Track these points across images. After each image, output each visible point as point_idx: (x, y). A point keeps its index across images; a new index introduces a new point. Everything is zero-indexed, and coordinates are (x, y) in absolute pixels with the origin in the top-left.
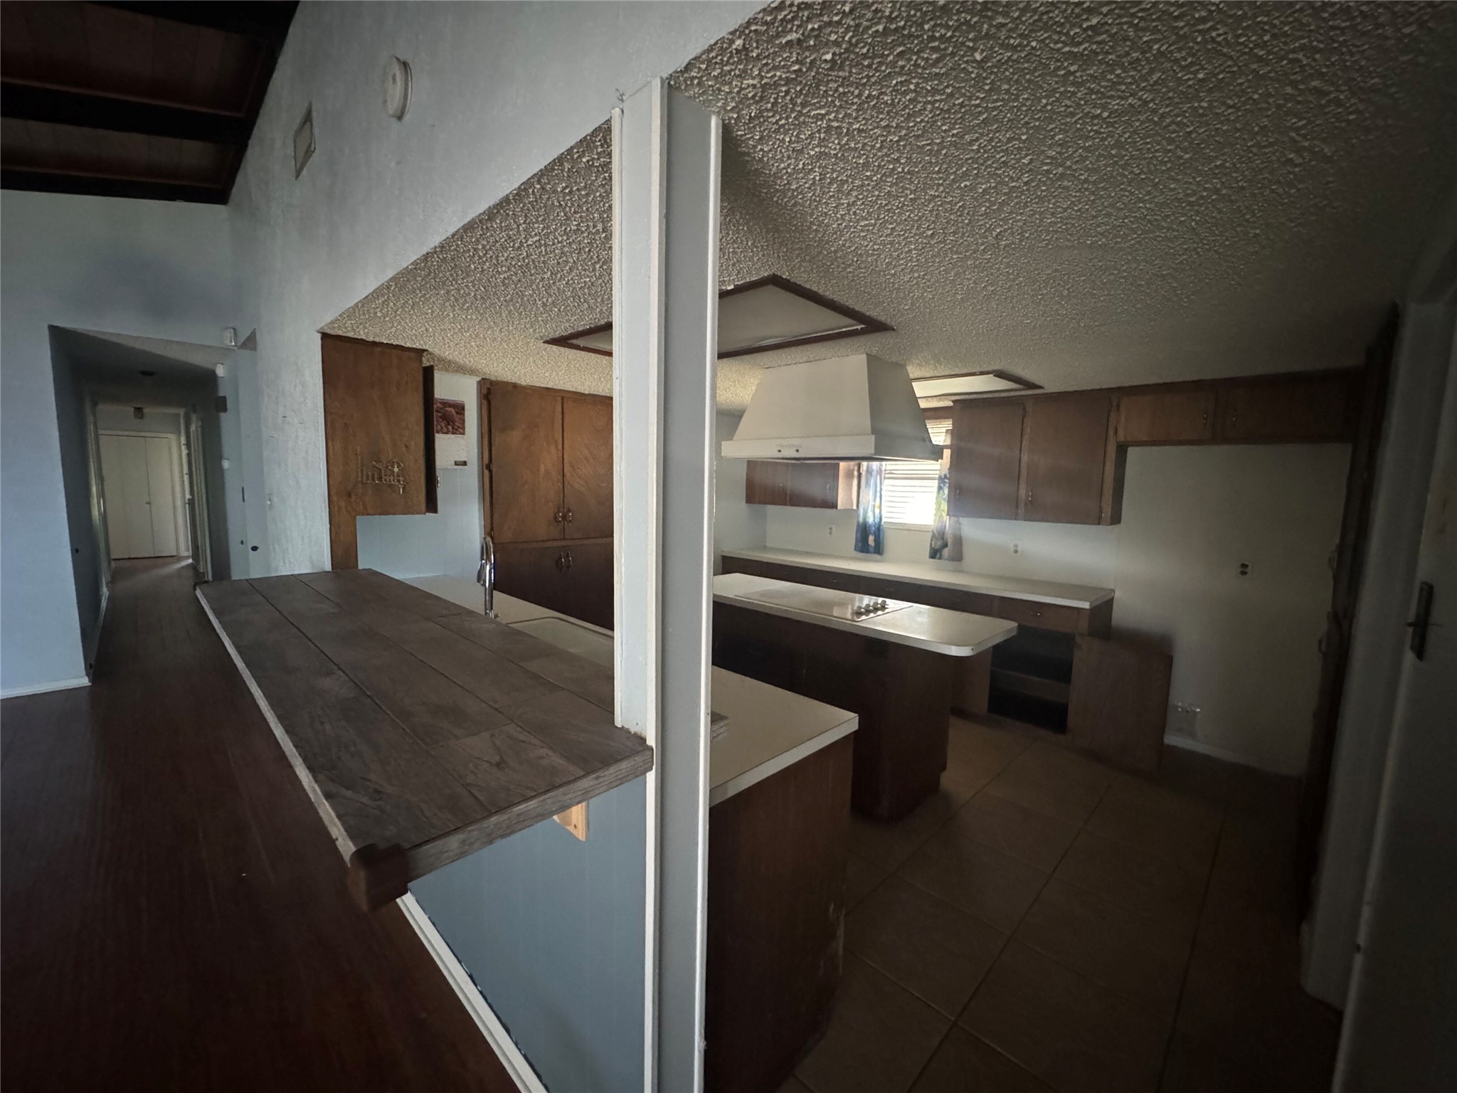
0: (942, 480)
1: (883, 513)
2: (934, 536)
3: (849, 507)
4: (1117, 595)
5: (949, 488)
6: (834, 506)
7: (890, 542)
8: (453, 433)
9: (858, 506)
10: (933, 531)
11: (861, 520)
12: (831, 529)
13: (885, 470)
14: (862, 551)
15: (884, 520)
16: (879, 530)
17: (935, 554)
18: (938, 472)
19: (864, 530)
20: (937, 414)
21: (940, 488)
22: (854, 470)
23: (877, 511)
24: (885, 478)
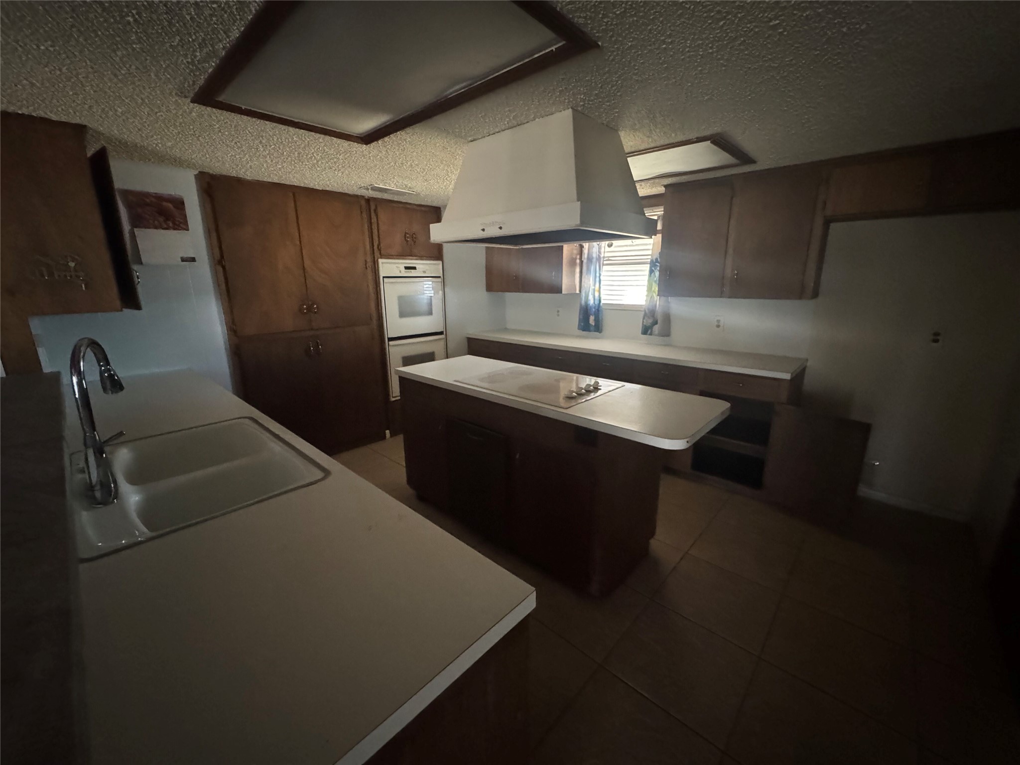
0: (653, 264)
1: (602, 296)
2: (645, 315)
3: (574, 292)
4: (809, 364)
5: (660, 271)
6: (558, 290)
7: (608, 320)
8: (175, 229)
9: (580, 291)
10: (645, 311)
11: (583, 302)
12: (558, 311)
13: (604, 257)
14: (584, 330)
15: (603, 302)
16: (598, 310)
17: (646, 330)
18: (650, 257)
19: (585, 312)
20: (652, 201)
21: (651, 271)
22: (576, 259)
23: (597, 294)
24: (603, 265)
